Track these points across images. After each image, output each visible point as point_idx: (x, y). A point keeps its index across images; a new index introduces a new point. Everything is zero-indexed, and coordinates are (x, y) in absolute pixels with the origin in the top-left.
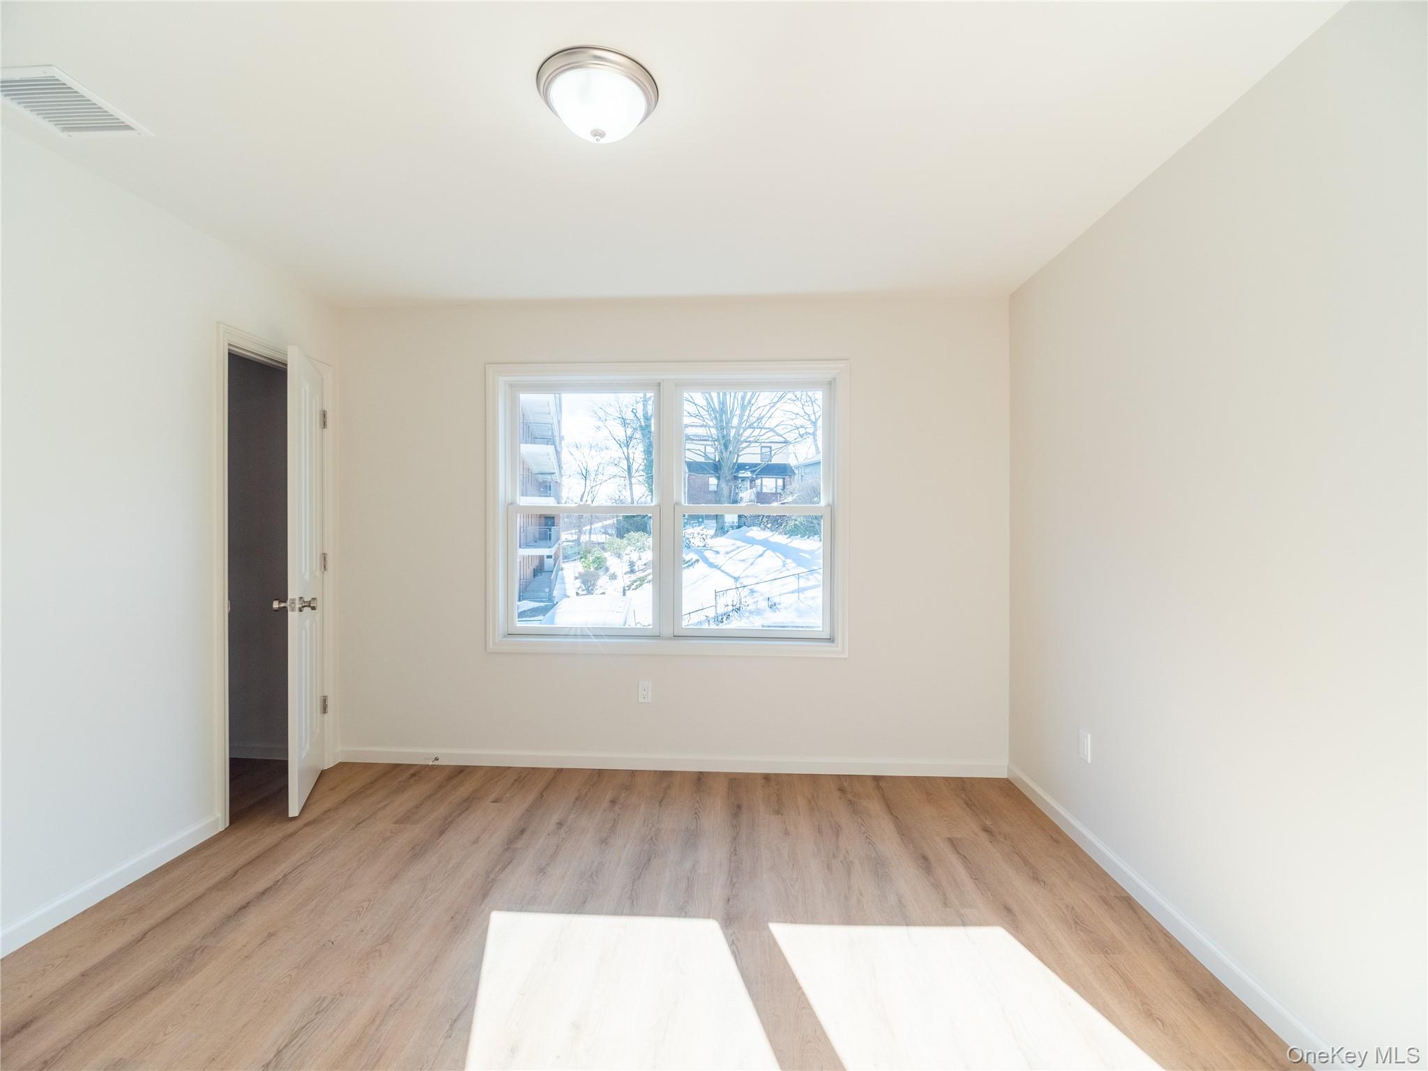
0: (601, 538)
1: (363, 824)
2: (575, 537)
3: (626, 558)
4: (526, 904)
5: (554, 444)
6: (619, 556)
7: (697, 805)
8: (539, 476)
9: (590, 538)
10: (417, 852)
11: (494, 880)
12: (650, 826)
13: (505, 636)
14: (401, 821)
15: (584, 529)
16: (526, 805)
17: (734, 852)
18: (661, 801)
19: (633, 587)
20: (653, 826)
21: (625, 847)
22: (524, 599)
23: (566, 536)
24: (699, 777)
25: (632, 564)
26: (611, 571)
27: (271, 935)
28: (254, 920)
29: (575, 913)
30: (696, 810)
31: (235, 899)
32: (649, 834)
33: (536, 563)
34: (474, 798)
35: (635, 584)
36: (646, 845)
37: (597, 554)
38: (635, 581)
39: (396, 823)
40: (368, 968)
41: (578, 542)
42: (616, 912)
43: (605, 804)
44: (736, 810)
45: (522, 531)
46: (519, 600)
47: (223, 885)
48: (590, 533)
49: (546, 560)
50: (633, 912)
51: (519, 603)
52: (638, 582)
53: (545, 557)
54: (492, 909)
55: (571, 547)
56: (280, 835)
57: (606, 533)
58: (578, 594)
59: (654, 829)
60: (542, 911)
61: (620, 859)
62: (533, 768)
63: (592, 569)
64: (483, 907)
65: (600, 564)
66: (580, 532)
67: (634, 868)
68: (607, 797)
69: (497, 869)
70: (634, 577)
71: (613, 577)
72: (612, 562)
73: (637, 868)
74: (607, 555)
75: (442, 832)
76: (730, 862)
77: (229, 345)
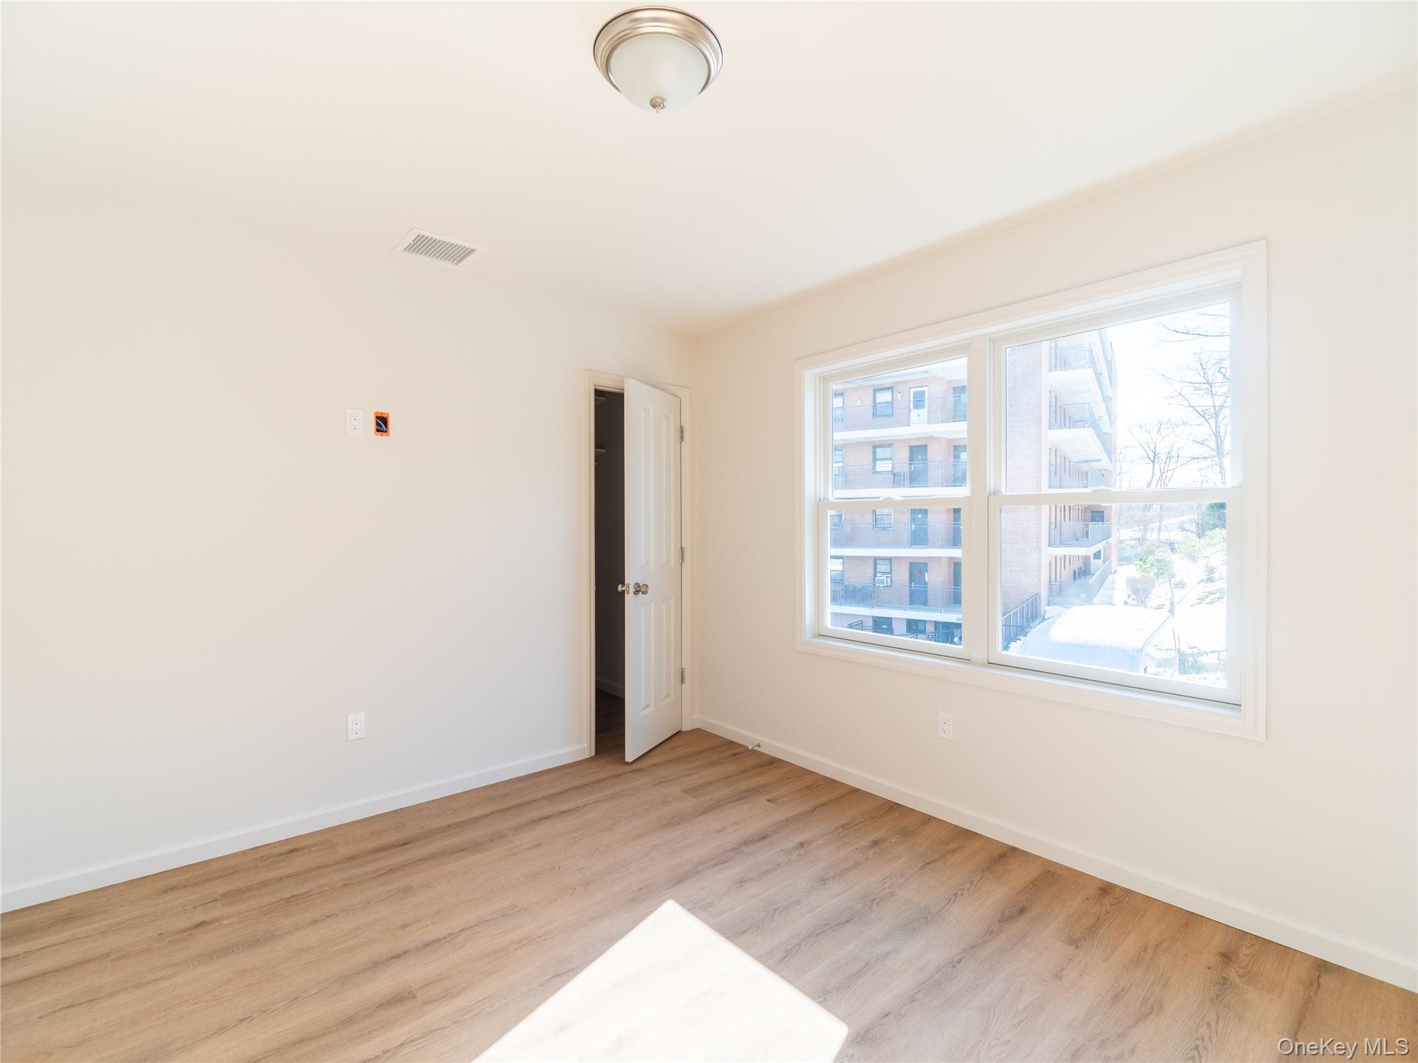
0: (1176, 536)
1: (663, 784)
2: (1138, 535)
3: (1203, 562)
4: (696, 907)
5: (1094, 425)
6: (1193, 558)
7: (967, 886)
8: (1082, 464)
9: (1159, 535)
10: (675, 821)
11: (699, 872)
12: (886, 886)
13: (815, 637)
14: (686, 791)
15: (1151, 526)
16: (791, 814)
17: (954, 964)
18: (928, 864)
19: (1208, 600)
20: (889, 887)
21: (838, 895)
22: (1054, 604)
23: (1123, 533)
24: (1005, 853)
25: (1211, 571)
26: (1178, 578)
27: (539, 845)
28: (541, 830)
29: (727, 938)
30: (960, 892)
31: (548, 810)
32: (878, 893)
33: (1078, 564)
34: (757, 791)
35: (1212, 597)
36: (861, 904)
37: (1159, 556)
38: (1212, 593)
39: (683, 791)
40: (557, 900)
41: (1141, 540)
42: (759, 958)
43: (865, 842)
44: (1015, 912)
45: (1053, 527)
46: (1049, 605)
47: (550, 798)
48: (1159, 529)
49: (1093, 561)
50: (773, 968)
51: (1047, 608)
52: (1217, 595)
53: (1092, 557)
54: (672, 897)
55: (1131, 547)
56: (613, 773)
57: (1183, 529)
58: (1126, 603)
59: (888, 890)
60: (705, 921)
61: (819, 907)
62: (833, 780)
63: (1152, 574)
64: (668, 892)
65: (1163, 569)
66: (1145, 530)
67: (824, 923)
68: (875, 836)
69: (709, 864)
70: (1210, 587)
71: (1181, 585)
72: (1179, 564)
73: (826, 924)
74: (1175, 558)
75: (705, 812)
76: (937, 972)
77: (595, 385)
